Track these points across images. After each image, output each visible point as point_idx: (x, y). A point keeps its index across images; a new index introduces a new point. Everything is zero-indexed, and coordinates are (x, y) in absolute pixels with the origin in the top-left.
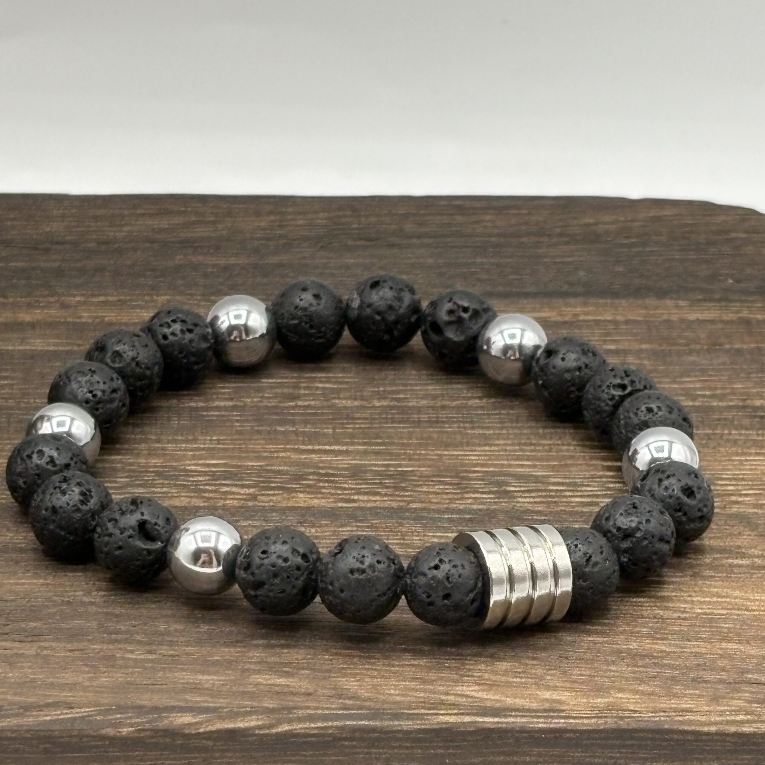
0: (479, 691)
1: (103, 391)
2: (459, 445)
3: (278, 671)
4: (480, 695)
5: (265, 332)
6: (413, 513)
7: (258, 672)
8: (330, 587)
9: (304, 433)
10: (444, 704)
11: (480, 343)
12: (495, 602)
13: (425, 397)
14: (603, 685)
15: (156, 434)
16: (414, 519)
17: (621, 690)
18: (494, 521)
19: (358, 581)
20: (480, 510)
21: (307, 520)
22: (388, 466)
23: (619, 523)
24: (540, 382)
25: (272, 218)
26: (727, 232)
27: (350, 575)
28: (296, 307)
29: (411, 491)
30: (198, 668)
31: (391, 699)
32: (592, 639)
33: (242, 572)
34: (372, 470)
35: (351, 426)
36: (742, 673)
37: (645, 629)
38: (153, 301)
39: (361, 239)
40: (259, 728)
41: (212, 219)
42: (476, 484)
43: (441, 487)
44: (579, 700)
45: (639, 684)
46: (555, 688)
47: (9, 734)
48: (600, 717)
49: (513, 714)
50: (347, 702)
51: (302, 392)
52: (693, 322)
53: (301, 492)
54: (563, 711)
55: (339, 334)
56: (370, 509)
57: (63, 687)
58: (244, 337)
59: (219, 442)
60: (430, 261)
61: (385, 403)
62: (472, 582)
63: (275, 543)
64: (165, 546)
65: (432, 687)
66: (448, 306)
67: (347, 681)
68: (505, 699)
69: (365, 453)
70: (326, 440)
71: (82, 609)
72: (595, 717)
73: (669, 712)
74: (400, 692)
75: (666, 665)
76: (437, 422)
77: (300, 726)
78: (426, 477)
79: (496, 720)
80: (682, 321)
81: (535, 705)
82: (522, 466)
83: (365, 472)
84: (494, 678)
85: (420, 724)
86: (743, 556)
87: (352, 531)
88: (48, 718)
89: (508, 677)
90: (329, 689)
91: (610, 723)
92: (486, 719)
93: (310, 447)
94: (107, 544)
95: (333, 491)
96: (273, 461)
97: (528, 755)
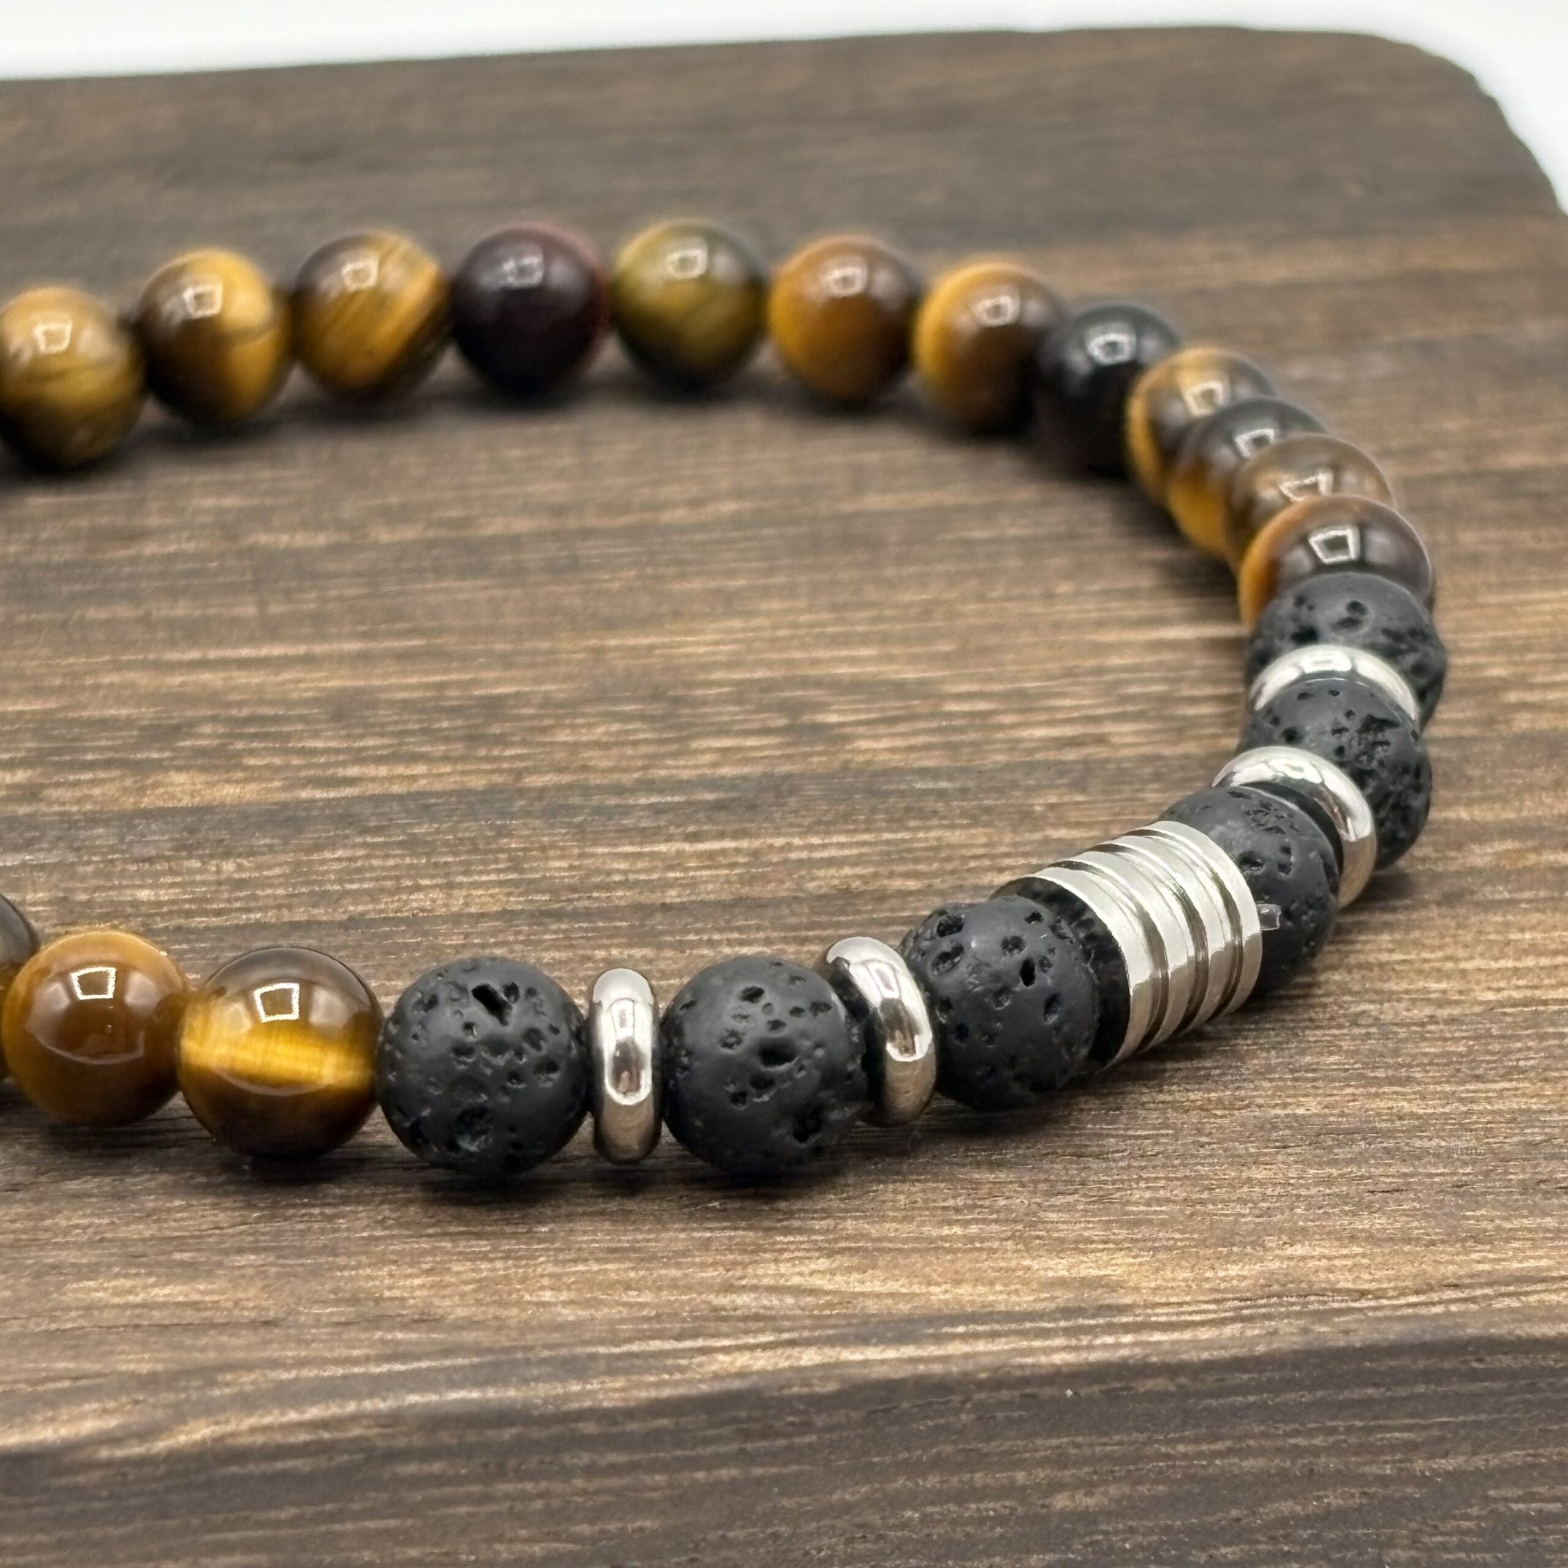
0: (832, 1272)
2: (649, 622)
3: (159, 1264)
4: (839, 1282)
6: (540, 799)
7: (92, 1271)
9: (171, 624)
10: (724, 1319)
13: (529, 508)
14: (1236, 1221)
16: (544, 814)
18: (793, 802)
20: (745, 778)
21: (207, 840)
22: (441, 686)
26: (1322, 84)
29: (523, 743)
31: (545, 1315)
32: (1169, 1098)
34: (392, 703)
35: (313, 595)
37: (1333, 1059)
40: (110, 1439)
42: (720, 714)
43: (616, 727)
44: (1169, 1274)
45: (1354, 1214)
46: (1080, 1246)
48: (1250, 1319)
49: (961, 1329)
50: (400, 1335)
51: (154, 521)
53: (179, 769)
54: (1123, 1309)
56: (400, 798)
61: (409, 533)
65: (674, 1272)
67: (391, 1276)
68: (924, 1289)
69: (365, 657)
70: (240, 635)
72: (1233, 1320)
73: (1470, 1286)
74: (572, 1295)
75: (1426, 1151)
76: (575, 565)
77: (249, 1422)
78: (561, 705)
79: (909, 1351)
80: (1242, 287)
81: (1025, 1301)
82: (854, 661)
83: (373, 705)
84: (876, 1230)
85: (658, 1385)
87: (350, 859)
89: (922, 1223)
90: (337, 1302)
91: (1288, 1334)
92: (873, 1353)
93: (194, 655)
95: (278, 761)
96: (83, 698)
97: (1021, 1464)
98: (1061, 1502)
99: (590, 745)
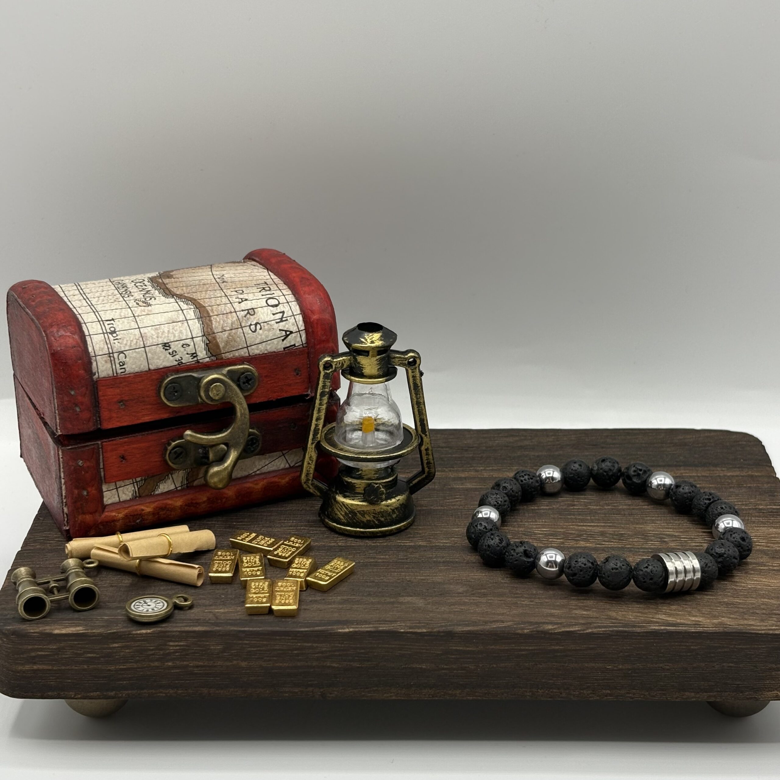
1: (501, 501)
2: (642, 524)
3: (583, 609)
4: (666, 618)
5: (560, 479)
7: (576, 609)
8: (604, 575)
9: (579, 519)
10: (652, 622)
11: (647, 483)
12: (671, 581)
13: (626, 505)
14: (716, 615)
15: (520, 519)
16: (629, 551)
17: (723, 617)
19: (615, 573)
20: (655, 548)
22: (615, 531)
23: (717, 551)
24: (674, 498)
25: (553, 437)
26: (739, 441)
27: (611, 570)
28: (572, 470)
29: (626, 541)
30: (551, 607)
31: (630, 620)
33: (567, 570)
34: (608, 533)
35: (597, 516)
36: (772, 610)
38: (512, 469)
39: (590, 445)
40: (578, 630)
41: (530, 438)
42: (652, 538)
43: (638, 539)
44: (707, 621)
45: (730, 615)
46: (696, 616)
47: (480, 632)
48: (717, 627)
49: (681, 626)
50: (613, 621)
51: (576, 503)
52: (729, 476)
53: (581, 541)
54: (701, 625)
55: (589, 480)
56: (610, 547)
57: (499, 614)
58: (551, 481)
59: (545, 522)
60: (620, 453)
61: (609, 507)
62: (661, 573)
63: (580, 558)
64: (535, 560)
66: (633, 469)
67: (611, 613)
70: (587, 522)
71: (502, 585)
72: (714, 627)
73: (744, 625)
74: (634, 617)
75: (740, 607)
76: (632, 514)
77: (595, 630)
78: (631, 535)
79: (674, 628)
80: (725, 476)
81: (689, 623)
82: (669, 531)
84: (670, 612)
85: (644, 630)
86: (765, 566)
88: (495, 626)
89: (677, 612)
90: (605, 616)
91: (721, 629)
92: (670, 628)
93: (582, 524)
94: (512, 559)
95: (594, 541)
96: (568, 529)
97: (688, 643)
98: (692, 647)
99: (634, 541)
